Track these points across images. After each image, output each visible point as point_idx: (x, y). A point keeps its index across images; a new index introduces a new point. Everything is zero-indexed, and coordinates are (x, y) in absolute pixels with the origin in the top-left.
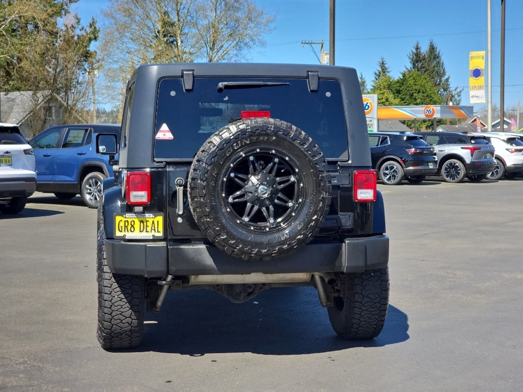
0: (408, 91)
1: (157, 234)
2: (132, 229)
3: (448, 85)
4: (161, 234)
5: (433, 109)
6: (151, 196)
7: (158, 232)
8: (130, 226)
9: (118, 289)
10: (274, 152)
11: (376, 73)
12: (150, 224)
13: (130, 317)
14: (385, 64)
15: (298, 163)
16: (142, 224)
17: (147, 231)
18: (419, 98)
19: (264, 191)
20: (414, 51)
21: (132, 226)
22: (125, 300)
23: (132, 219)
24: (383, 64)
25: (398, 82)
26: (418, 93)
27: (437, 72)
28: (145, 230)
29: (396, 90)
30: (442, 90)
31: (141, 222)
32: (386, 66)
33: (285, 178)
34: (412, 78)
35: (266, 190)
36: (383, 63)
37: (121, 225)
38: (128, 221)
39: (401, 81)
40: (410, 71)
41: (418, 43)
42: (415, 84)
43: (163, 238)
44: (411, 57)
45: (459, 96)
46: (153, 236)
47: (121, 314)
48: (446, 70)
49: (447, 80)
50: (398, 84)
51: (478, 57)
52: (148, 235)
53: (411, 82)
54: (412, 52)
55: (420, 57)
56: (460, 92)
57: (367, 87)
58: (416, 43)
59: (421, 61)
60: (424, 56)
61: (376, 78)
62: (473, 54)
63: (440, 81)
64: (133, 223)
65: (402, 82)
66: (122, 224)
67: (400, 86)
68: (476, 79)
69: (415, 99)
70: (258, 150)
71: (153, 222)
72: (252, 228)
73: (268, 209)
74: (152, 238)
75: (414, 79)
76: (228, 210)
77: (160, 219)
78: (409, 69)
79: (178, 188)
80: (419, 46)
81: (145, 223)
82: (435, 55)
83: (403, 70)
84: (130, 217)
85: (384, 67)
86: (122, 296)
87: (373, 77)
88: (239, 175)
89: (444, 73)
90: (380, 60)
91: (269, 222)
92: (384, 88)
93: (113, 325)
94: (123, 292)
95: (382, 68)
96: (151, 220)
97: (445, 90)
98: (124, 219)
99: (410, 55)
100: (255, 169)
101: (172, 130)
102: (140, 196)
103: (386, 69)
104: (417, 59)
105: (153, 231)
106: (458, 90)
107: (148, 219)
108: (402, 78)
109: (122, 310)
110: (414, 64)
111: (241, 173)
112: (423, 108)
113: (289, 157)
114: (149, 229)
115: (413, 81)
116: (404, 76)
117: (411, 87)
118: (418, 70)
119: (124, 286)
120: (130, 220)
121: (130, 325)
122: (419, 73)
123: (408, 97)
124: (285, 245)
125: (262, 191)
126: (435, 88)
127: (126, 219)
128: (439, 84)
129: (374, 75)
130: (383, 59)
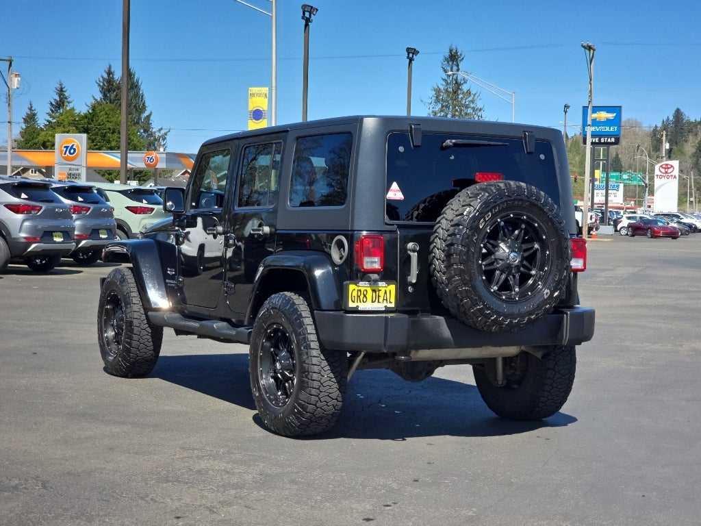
0: (99, 130)
1: (390, 305)
2: (365, 300)
3: (149, 124)
4: (392, 305)
5: (156, 157)
6: (384, 263)
7: (390, 302)
8: (362, 296)
9: (328, 368)
10: (525, 217)
11: (51, 104)
12: (382, 294)
13: (336, 399)
14: (65, 92)
15: (545, 230)
16: (374, 294)
17: (379, 302)
18: (113, 140)
19: (515, 258)
20: (106, 76)
21: (365, 296)
22: (334, 380)
23: (365, 288)
24: (61, 92)
25: (86, 116)
26: (113, 133)
27: (135, 106)
28: (377, 300)
29: (83, 127)
30: (142, 131)
31: (374, 291)
32: (66, 94)
33: (529, 246)
34: (103, 113)
35: (517, 257)
36: (62, 89)
37: (353, 295)
38: (360, 291)
39: (89, 116)
40: (99, 103)
41: (110, 66)
42: (108, 121)
43: (394, 309)
44: (102, 84)
45: (164, 139)
46: (386, 307)
47: (328, 395)
48: (147, 104)
49: (148, 117)
50: (86, 120)
51: (259, 95)
52: (380, 306)
53: (103, 118)
54: (103, 77)
55: (113, 85)
56: (166, 134)
57: (38, 122)
58: (108, 67)
59: (114, 91)
60: (119, 83)
61: (51, 110)
62: (254, 90)
63: (139, 118)
64: (365, 293)
65: (91, 116)
66: (355, 294)
67: (89, 123)
68: (256, 121)
69: (109, 142)
70: (512, 215)
71: (386, 292)
72: (504, 297)
73: (514, 277)
74: (384, 309)
75: (106, 114)
76: (484, 278)
77: (392, 288)
78: (99, 99)
79: (411, 254)
80: (112, 70)
81: (377, 293)
82: (133, 84)
83: (91, 101)
84: (364, 285)
85: (64, 95)
86: (332, 375)
87: (48, 109)
88: (491, 241)
89: (144, 108)
90: (58, 86)
91: (515, 291)
92: (70, 124)
93: (317, 408)
94: (333, 371)
95: (60, 96)
96: (383, 290)
97: (145, 131)
98: (356, 288)
99: (100, 81)
100: (505, 235)
101: (402, 189)
102: (372, 263)
103: (66, 98)
104: (109, 87)
105: (385, 301)
106: (163, 132)
107: (380, 289)
108: (90, 111)
109: (330, 391)
110: (105, 95)
111: (492, 239)
112: (143, 155)
113: (538, 224)
114: (381, 300)
115: (105, 116)
116: (93, 110)
117: (103, 124)
118: (111, 102)
119: (334, 364)
120: (362, 289)
121: (334, 407)
122: (113, 106)
123: (99, 138)
124: (533, 315)
125: (513, 259)
126: (134, 127)
127: (360, 288)
128: (138, 123)
129: (49, 106)
130: (61, 85)
